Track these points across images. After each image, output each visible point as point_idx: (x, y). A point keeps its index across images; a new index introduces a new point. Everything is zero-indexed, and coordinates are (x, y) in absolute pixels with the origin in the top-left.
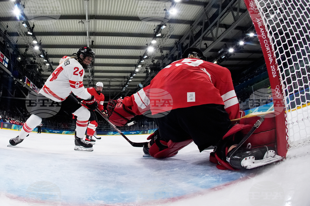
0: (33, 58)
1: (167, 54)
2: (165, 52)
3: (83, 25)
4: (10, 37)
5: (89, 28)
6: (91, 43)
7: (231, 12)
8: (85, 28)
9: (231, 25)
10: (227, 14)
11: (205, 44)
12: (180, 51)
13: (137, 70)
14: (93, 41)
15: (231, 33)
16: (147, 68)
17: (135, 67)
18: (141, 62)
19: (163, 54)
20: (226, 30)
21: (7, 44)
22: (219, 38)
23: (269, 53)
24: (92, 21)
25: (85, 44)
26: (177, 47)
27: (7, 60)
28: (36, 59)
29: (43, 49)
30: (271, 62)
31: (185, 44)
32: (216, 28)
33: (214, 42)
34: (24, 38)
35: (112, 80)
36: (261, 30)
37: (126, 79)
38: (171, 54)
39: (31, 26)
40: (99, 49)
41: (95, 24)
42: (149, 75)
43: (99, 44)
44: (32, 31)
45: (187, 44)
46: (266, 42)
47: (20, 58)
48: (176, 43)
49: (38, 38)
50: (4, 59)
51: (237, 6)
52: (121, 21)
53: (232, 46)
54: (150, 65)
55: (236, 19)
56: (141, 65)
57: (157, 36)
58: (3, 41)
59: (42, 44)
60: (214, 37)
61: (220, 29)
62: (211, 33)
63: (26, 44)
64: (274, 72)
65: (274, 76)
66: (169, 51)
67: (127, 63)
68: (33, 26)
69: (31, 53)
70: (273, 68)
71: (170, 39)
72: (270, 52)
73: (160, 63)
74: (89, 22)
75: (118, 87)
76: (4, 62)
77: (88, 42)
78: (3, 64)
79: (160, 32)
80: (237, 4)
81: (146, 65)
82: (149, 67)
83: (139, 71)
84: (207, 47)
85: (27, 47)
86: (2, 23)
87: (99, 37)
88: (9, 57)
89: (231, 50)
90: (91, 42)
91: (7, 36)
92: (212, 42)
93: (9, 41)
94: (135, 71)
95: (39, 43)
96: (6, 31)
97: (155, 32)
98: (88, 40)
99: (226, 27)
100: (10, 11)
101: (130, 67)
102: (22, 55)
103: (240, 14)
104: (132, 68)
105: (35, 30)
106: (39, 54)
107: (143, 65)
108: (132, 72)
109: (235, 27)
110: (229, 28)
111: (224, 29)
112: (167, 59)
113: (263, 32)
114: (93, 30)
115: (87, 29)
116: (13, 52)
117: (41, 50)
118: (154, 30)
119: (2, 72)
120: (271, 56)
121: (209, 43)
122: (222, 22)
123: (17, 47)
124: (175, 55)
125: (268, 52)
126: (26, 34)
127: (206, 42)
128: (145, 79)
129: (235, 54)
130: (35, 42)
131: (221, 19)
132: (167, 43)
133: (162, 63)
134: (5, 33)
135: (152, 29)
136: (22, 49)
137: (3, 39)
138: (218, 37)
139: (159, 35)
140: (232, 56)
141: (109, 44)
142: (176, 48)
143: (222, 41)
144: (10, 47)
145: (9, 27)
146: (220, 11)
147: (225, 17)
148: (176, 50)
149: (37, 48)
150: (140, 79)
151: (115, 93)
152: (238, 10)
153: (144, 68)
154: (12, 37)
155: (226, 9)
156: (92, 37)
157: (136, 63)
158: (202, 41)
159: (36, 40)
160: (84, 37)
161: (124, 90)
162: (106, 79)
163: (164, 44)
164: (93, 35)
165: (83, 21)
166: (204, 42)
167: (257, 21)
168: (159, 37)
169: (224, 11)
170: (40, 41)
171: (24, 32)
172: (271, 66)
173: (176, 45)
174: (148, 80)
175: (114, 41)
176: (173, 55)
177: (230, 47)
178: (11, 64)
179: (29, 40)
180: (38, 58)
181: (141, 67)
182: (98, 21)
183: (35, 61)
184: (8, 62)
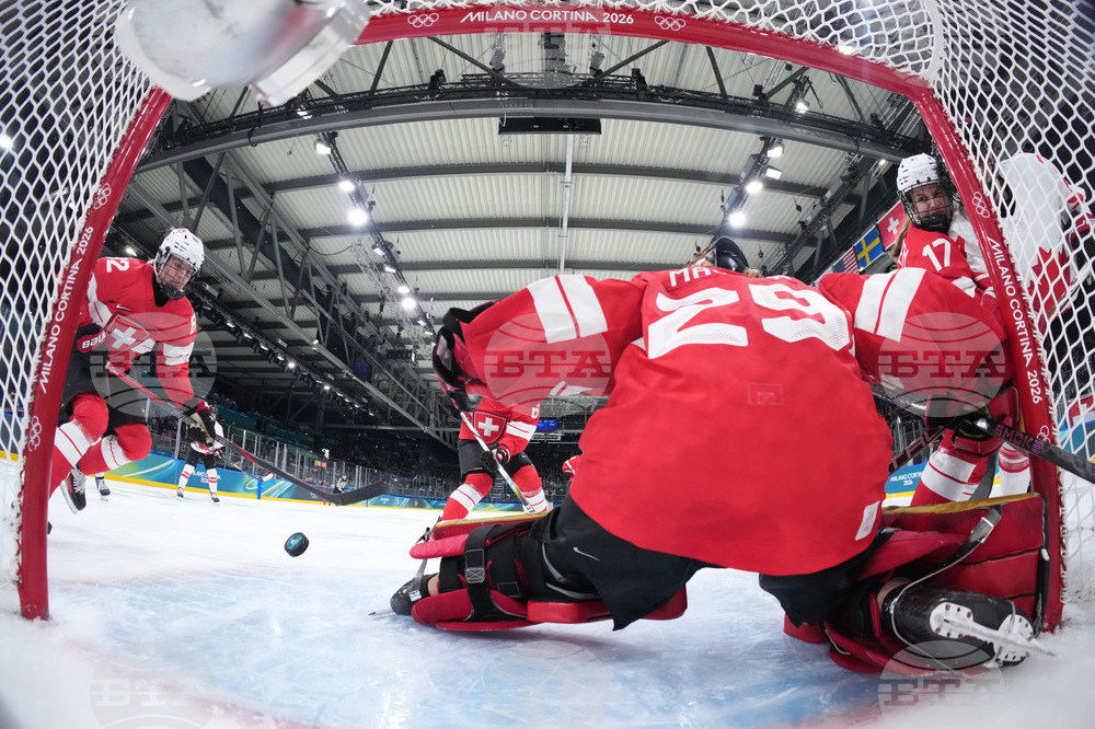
23: (1024, 336)
28: (403, 329)
29: (423, 304)
30: (1028, 360)
36: (1004, 273)
44: (394, 264)
46: (1015, 304)
49: (410, 276)
59: (421, 291)
63: (379, 292)
64: (1035, 388)
65: (1037, 399)
69: (393, 315)
70: (1032, 378)
72: (1026, 332)
85: (382, 299)
95: (413, 290)
105: (402, 259)
106: (414, 318)
113: (1009, 277)
120: (1028, 343)
125: (1020, 334)
130: (403, 290)
136: (371, 304)
149: (409, 303)
159: (407, 284)
167: (994, 247)
170: (416, 285)
171: (374, 264)
172: (1029, 373)
179: (389, 287)
180: (410, 328)
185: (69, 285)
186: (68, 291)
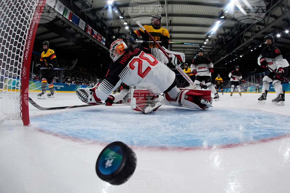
0: (124, 36)
1: (229, 32)
2: (227, 31)
3: (163, 8)
4: (106, 22)
5: (167, 11)
6: (169, 22)
7: (280, 7)
8: (164, 11)
9: (279, 17)
10: (277, 8)
11: (259, 28)
12: (238, 31)
13: (205, 43)
14: (170, 21)
15: (279, 22)
16: (213, 42)
17: (203, 41)
18: (208, 37)
19: (225, 32)
20: (275, 20)
21: (103, 27)
22: (269, 25)
24: (170, 5)
25: (164, 22)
26: (236, 27)
27: (105, 39)
28: (126, 36)
29: (132, 28)
31: (243, 26)
32: (267, 17)
33: (265, 27)
34: (117, 21)
35: (186, 50)
37: (197, 50)
38: (231, 33)
39: (122, 12)
40: (175, 27)
41: (172, 8)
42: (215, 47)
43: (175, 23)
44: (122, 16)
45: (245, 26)
47: (114, 37)
48: (236, 25)
49: (128, 20)
50: (102, 39)
51: (285, 3)
52: (192, 6)
53: (279, 33)
54: (215, 40)
55: (283, 13)
56: (208, 39)
57: (221, 18)
58: (101, 26)
59: (131, 24)
60: (266, 23)
61: (270, 18)
62: (263, 20)
63: (118, 25)
66: (230, 30)
67: (198, 37)
68: (123, 12)
69: (123, 32)
71: (231, 21)
73: (223, 39)
74: (167, 6)
75: (191, 56)
76: (102, 41)
77: (167, 21)
78: (102, 43)
79: (224, 15)
80: (285, 2)
81: (212, 40)
82: (214, 41)
83: (207, 44)
84: (260, 30)
85: (119, 28)
86: (99, 12)
87: (176, 17)
88: (106, 37)
89: (279, 36)
90: (169, 20)
91: (104, 21)
92: (264, 27)
93: (105, 25)
94: (203, 44)
95: (129, 24)
96: (102, 18)
97: (219, 15)
98: (167, 20)
99: (276, 17)
100: (104, 2)
101: (199, 41)
102: (116, 34)
103: (287, 10)
104: (202, 42)
105: (125, 14)
106: (129, 32)
107: (210, 39)
108: (201, 45)
109: (282, 18)
110: (278, 18)
111: (274, 19)
112: (229, 36)
114: (170, 12)
115: (166, 12)
116: (109, 33)
117: (130, 29)
118: (219, 13)
119: (101, 49)
121: (262, 27)
122: (273, 14)
123: (111, 28)
124: (235, 34)
126: (118, 18)
127: (259, 26)
128: (211, 50)
129: (282, 39)
130: (126, 23)
131: (272, 11)
132: (229, 24)
133: (225, 38)
134: (102, 19)
135: (217, 12)
136: (116, 29)
137: (100, 24)
138: (269, 23)
139: (223, 17)
140: (279, 40)
141: (184, 22)
142: (236, 29)
143: (272, 27)
144: (107, 30)
145: (104, 14)
146: (271, 4)
147: (275, 10)
148: (236, 30)
149: (127, 28)
150: (207, 50)
151: (188, 60)
152: (286, 6)
153: (211, 41)
154: (107, 22)
155: (276, 4)
156: (170, 18)
157: (204, 38)
158: (256, 25)
159: (126, 22)
160: (164, 17)
161: (195, 58)
162: (181, 49)
163: (227, 25)
164: (171, 16)
165: (162, 5)
166: (257, 26)
168: (222, 19)
169: (275, 5)
170: (130, 22)
171: (116, 17)
173: (236, 26)
174: (213, 51)
175: (187, 21)
176: (233, 33)
177: (278, 33)
178: (108, 42)
179: (121, 23)
180: (128, 36)
181: (209, 40)
182: (174, 5)
183: (126, 38)
184: (105, 41)
185: (32, 29)
186: (32, 31)
